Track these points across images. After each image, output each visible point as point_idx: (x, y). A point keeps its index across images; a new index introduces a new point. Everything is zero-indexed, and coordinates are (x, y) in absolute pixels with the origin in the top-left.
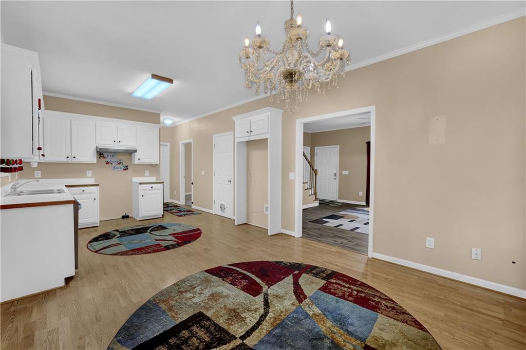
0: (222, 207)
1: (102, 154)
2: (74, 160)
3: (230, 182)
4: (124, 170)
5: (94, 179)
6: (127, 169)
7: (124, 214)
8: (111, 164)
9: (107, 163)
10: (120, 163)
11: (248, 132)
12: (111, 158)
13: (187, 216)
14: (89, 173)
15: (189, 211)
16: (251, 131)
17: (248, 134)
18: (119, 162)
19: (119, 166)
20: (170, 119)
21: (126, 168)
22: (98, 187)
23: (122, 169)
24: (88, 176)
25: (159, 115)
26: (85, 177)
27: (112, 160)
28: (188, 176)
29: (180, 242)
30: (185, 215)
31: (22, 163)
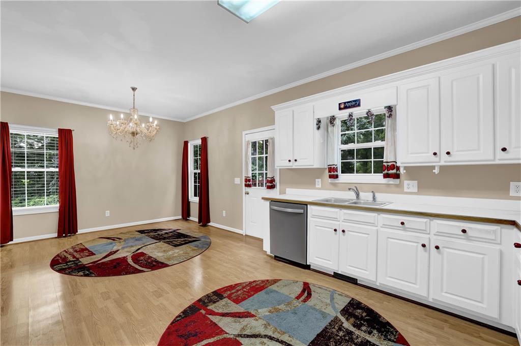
29: (203, 312)
31: (393, 169)
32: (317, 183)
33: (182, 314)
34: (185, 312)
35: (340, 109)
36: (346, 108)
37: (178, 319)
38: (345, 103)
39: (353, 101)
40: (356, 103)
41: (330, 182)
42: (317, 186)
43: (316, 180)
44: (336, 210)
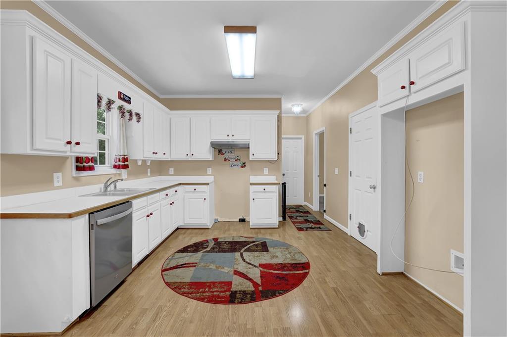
0: (361, 229)
1: (221, 151)
2: (193, 157)
3: (374, 188)
4: (242, 167)
5: (213, 177)
6: (245, 166)
7: (241, 217)
8: (229, 161)
9: (226, 160)
10: (238, 159)
11: (403, 87)
12: (229, 154)
13: (310, 232)
14: (209, 171)
15: (318, 222)
16: (412, 83)
17: (405, 92)
19: (236, 163)
20: (298, 105)
21: (244, 165)
22: (209, 186)
23: (240, 167)
24: (208, 173)
25: (280, 100)
26: (205, 174)
27: (229, 157)
28: (321, 176)
29: (260, 288)
30: (307, 228)
31: (127, 161)
32: (55, 179)
33: (277, 294)
34: (274, 295)
35: (120, 97)
36: (123, 99)
37: (282, 292)
38: (124, 94)
39: (129, 98)
40: (128, 100)
41: (74, 176)
42: (56, 184)
43: (55, 174)
44: (145, 198)
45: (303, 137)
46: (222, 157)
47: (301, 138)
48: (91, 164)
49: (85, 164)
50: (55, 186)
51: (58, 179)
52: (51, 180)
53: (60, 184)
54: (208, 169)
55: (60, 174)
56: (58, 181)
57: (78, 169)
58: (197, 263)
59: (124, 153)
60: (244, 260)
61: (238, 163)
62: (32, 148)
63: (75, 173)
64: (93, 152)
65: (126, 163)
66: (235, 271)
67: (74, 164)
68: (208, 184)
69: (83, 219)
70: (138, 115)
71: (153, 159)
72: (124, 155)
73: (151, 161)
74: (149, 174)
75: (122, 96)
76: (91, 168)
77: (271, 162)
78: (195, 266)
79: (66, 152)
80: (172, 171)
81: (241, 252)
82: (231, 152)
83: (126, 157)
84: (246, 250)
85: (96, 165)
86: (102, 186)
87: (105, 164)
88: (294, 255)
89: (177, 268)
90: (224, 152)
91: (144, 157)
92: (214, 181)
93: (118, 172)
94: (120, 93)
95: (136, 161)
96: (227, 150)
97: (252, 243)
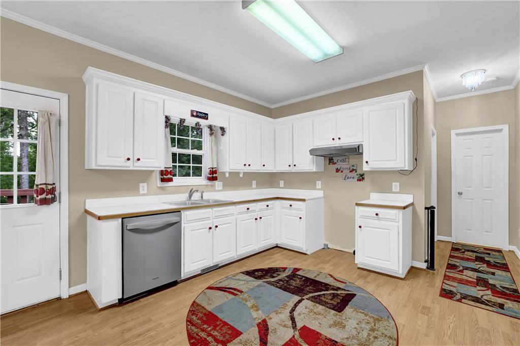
1: (332, 160)
2: (295, 168)
4: (359, 180)
5: (322, 192)
6: (363, 179)
8: (342, 172)
9: (337, 170)
10: (353, 170)
12: (342, 163)
14: (319, 184)
18: (352, 168)
19: (350, 175)
21: (361, 178)
22: (305, 203)
23: (356, 180)
24: (317, 187)
27: (343, 166)
30: (465, 297)
31: (216, 174)
32: (141, 188)
35: (192, 115)
36: (197, 116)
38: (197, 112)
39: (204, 113)
40: (205, 116)
41: (159, 186)
42: (141, 192)
43: (140, 184)
44: (209, 210)
45: (506, 128)
46: (334, 167)
47: (501, 130)
48: (169, 176)
49: (165, 177)
50: (141, 193)
51: (143, 188)
52: (138, 189)
53: (145, 192)
54: (317, 182)
55: (145, 185)
56: (143, 190)
57: (163, 180)
58: (241, 292)
59: (213, 165)
60: (293, 310)
61: (353, 174)
62: (96, 165)
63: (159, 183)
64: (160, 166)
65: (214, 175)
66: (264, 321)
67: (158, 177)
68: (304, 200)
69: (117, 222)
70: (222, 129)
71: (246, 171)
72: (212, 168)
73: (244, 173)
74: (254, 186)
75: (195, 114)
76: (170, 180)
77: (402, 172)
78: (235, 295)
79: (129, 167)
80: (282, 183)
81: (303, 298)
82: (344, 161)
83: (214, 169)
84: (312, 297)
85: (175, 177)
86: (187, 195)
87: (201, 176)
88: (376, 338)
89: (220, 290)
90: (335, 161)
91: (230, 170)
92: (324, 198)
93: (209, 184)
94: (192, 111)
95: (224, 173)
96: (339, 158)
97: (333, 289)
